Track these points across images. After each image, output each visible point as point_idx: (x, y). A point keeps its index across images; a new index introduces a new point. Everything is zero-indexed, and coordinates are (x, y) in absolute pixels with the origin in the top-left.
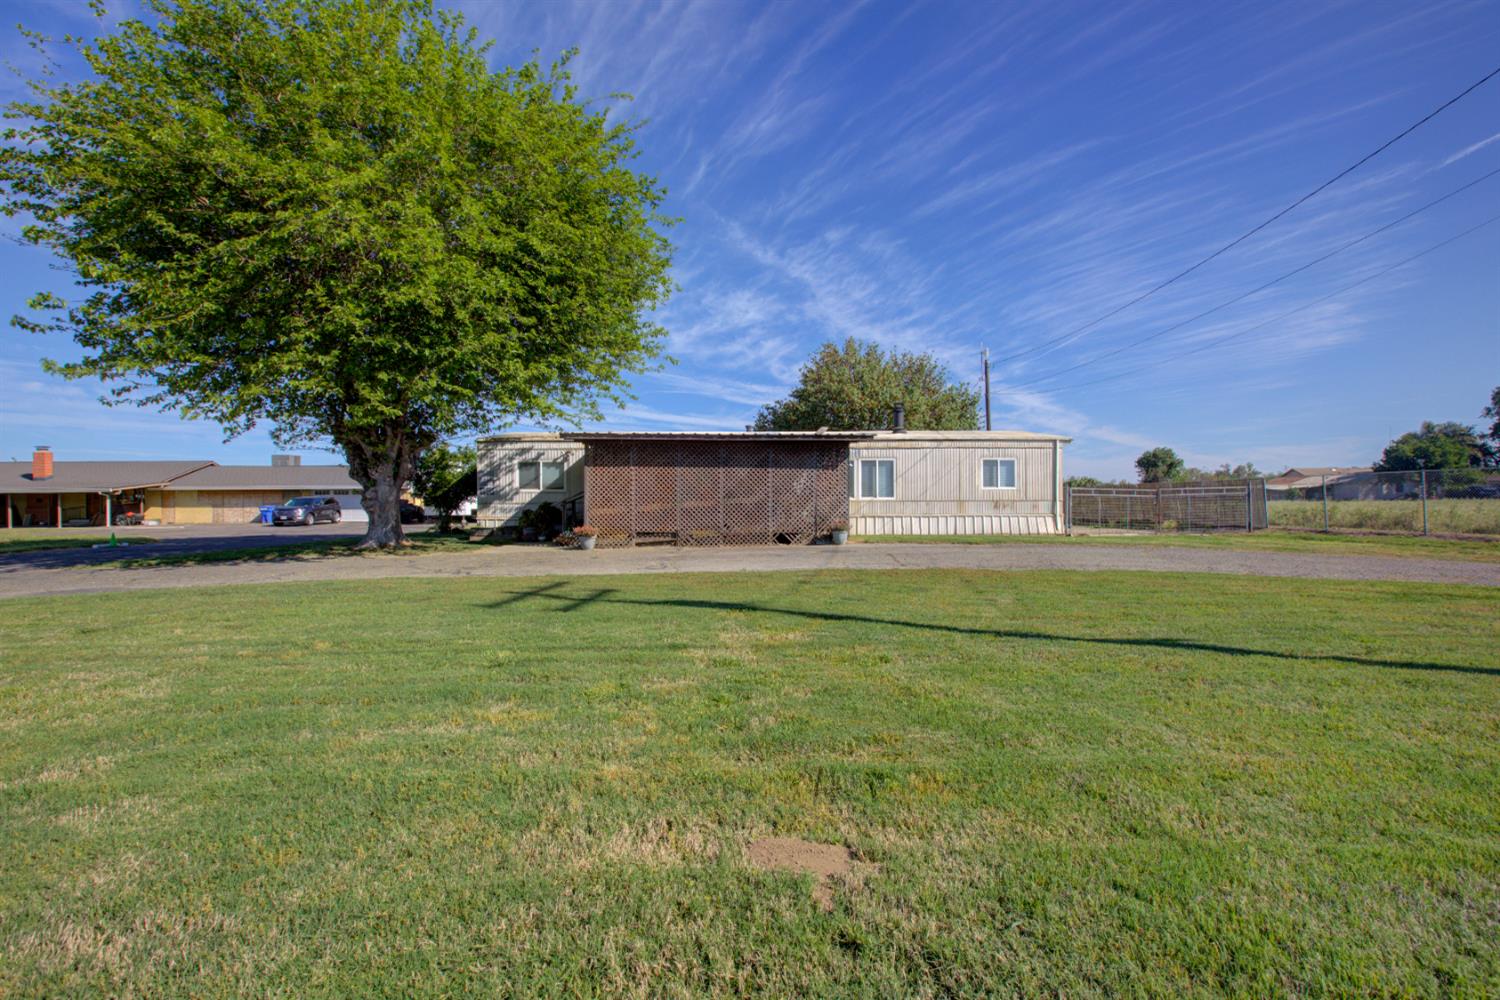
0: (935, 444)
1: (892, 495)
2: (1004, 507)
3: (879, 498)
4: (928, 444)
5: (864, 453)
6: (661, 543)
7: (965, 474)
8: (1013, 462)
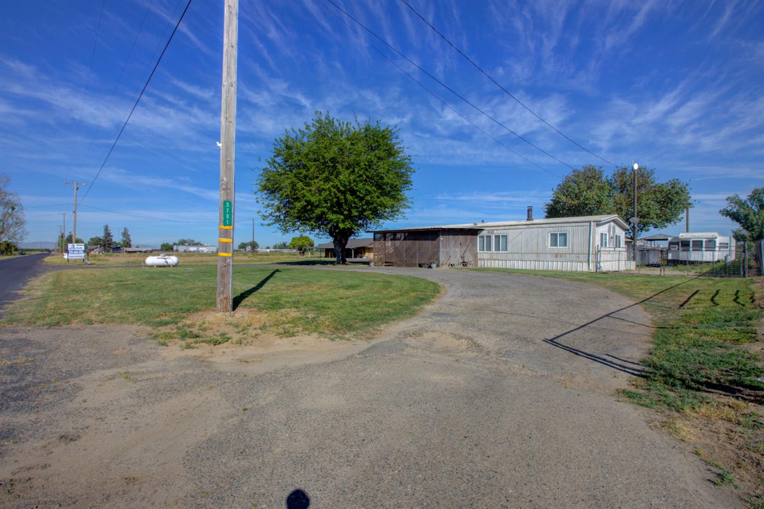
0: (527, 226)
1: (506, 250)
2: (561, 257)
3: (501, 252)
4: (523, 227)
5: (495, 232)
6: (390, 266)
7: (540, 240)
8: (566, 234)
